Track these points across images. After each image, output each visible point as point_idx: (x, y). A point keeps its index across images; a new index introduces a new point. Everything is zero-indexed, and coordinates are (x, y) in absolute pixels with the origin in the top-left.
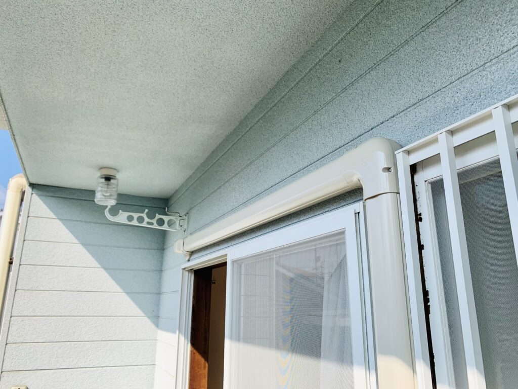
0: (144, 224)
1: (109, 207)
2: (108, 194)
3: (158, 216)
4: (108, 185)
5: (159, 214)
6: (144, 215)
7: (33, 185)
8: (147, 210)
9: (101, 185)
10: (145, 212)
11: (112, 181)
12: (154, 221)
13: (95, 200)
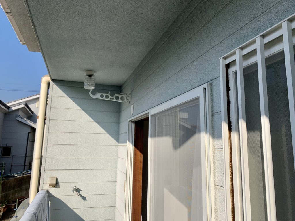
0: (109, 99)
1: (91, 91)
2: (91, 84)
3: (116, 95)
4: (90, 79)
5: (116, 94)
6: (109, 94)
7: (53, 80)
8: (110, 92)
9: (87, 79)
10: (109, 93)
11: (92, 77)
12: (114, 98)
13: (84, 87)
